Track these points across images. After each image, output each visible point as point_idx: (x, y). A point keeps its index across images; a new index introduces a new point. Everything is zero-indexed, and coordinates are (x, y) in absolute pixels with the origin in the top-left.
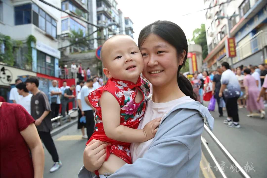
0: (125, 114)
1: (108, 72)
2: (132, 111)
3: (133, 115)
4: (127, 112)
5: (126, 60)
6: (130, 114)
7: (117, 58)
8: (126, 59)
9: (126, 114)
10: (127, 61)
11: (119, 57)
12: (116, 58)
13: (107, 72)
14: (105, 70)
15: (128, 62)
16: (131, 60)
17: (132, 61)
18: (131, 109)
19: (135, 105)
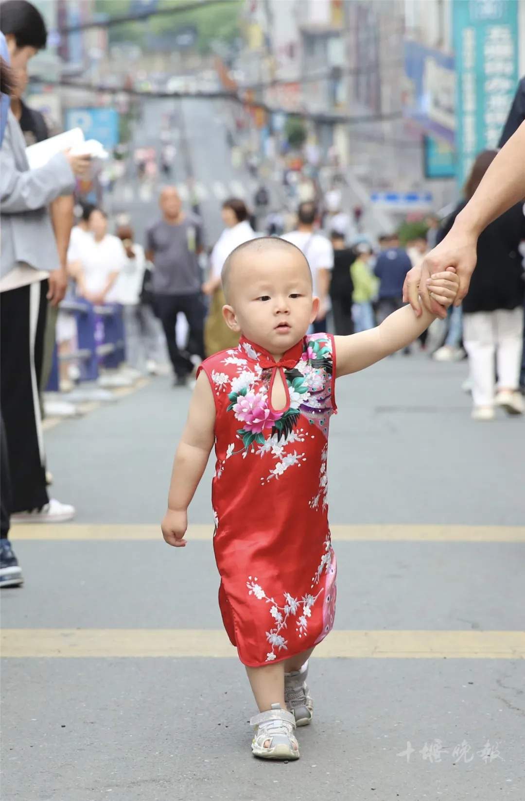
0: (244, 430)
1: (233, 316)
2: (258, 425)
3: (261, 434)
4: (248, 426)
5: (277, 310)
6: (254, 432)
7: (261, 299)
8: (276, 307)
9: (246, 431)
10: (278, 312)
11: (265, 298)
12: (258, 299)
13: (229, 315)
14: (227, 310)
15: (279, 314)
16: (286, 312)
17: (287, 314)
18: (256, 421)
19: (267, 411)
